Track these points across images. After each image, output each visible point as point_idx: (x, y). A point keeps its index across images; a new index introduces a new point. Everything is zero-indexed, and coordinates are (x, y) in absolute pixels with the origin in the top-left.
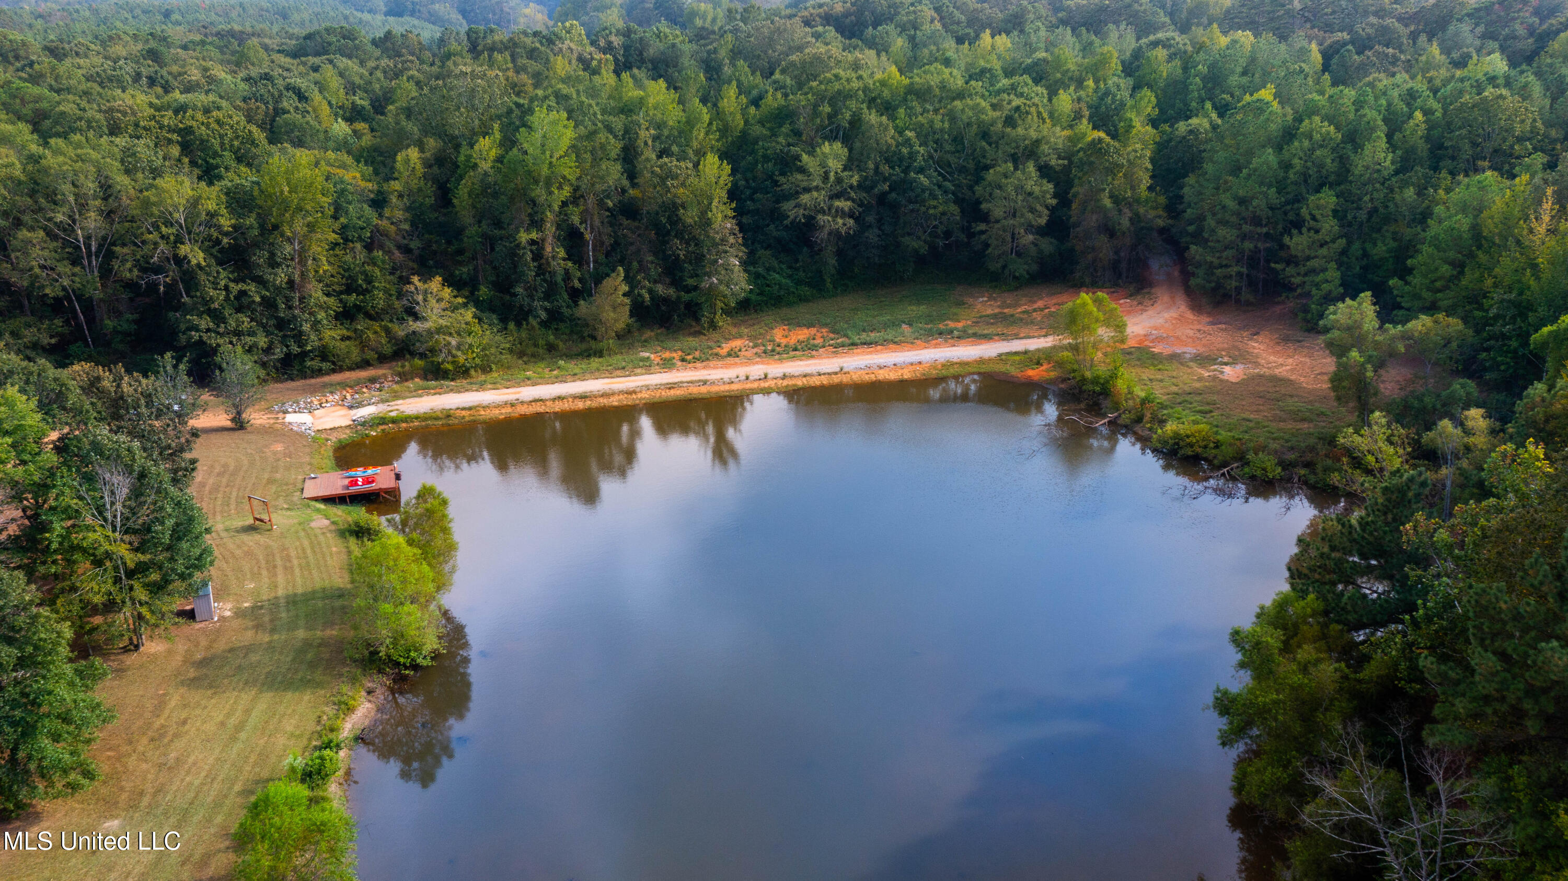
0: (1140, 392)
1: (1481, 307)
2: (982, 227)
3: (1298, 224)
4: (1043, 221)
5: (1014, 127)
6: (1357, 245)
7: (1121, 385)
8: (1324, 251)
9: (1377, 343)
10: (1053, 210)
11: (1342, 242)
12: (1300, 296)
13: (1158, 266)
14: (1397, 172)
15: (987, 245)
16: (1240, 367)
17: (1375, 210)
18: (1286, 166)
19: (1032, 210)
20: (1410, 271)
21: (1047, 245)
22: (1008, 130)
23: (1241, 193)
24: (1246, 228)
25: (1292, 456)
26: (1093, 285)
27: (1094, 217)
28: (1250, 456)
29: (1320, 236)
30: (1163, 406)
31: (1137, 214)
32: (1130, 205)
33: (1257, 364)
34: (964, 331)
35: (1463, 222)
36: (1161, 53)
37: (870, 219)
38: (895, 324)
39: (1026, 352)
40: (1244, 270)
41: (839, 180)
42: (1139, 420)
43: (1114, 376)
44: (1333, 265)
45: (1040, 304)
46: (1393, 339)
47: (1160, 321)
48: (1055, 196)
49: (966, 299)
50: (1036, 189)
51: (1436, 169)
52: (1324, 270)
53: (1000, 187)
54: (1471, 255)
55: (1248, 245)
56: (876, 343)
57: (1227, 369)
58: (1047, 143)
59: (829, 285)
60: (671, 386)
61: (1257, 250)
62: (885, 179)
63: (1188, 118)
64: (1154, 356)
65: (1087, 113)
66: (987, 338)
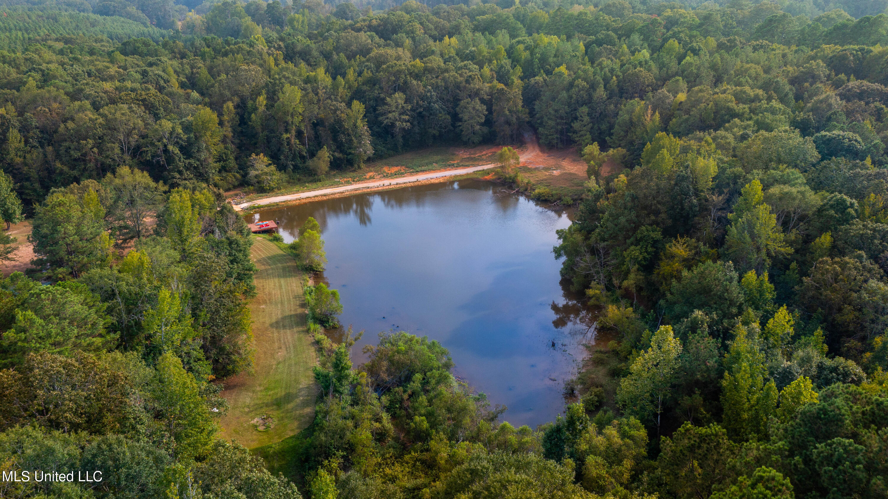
0: (526, 181)
1: (633, 146)
2: (460, 124)
3: (576, 118)
4: (483, 121)
5: (470, 84)
6: (596, 126)
7: (519, 179)
8: (585, 128)
9: (599, 158)
10: (486, 116)
11: (591, 125)
12: (578, 145)
13: (527, 136)
14: (608, 99)
15: (462, 131)
16: (559, 171)
17: (601, 113)
18: (571, 97)
19: (479, 117)
20: (612, 134)
21: (485, 130)
22: (467, 85)
23: (556, 108)
24: (558, 121)
25: (576, 197)
26: (505, 144)
27: (503, 118)
28: (563, 198)
29: (583, 123)
30: (534, 185)
31: (518, 117)
32: (515, 113)
33: (565, 169)
34: (458, 164)
35: (626, 117)
36: (521, 47)
37: (415, 123)
38: (431, 163)
39: (483, 170)
40: (559, 136)
41: (403, 107)
42: (526, 190)
43: (516, 176)
44: (588, 133)
45: (484, 153)
46: (604, 156)
47: (529, 157)
48: (487, 110)
49: (455, 152)
50: (480, 108)
51: (621, 97)
52: (586, 135)
53: (465, 108)
54: (630, 128)
55: (559, 127)
56: (426, 171)
57: (555, 172)
58: (482, 90)
59: (400, 150)
60: (356, 190)
61: (563, 129)
62: (421, 107)
63: (534, 76)
64: (529, 169)
65: (495, 76)
66: (468, 166)
